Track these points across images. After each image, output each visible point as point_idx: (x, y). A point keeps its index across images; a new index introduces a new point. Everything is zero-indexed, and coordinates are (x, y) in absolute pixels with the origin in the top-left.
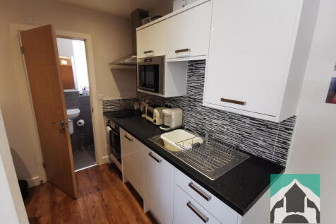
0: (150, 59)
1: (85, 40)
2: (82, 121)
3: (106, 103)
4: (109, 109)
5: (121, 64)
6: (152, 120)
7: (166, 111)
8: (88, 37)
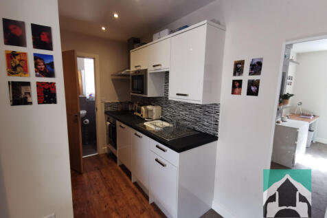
0: (139, 71)
1: (94, 59)
2: (87, 120)
3: (107, 105)
4: (109, 109)
5: (119, 75)
6: (140, 115)
7: (149, 107)
8: (97, 56)
